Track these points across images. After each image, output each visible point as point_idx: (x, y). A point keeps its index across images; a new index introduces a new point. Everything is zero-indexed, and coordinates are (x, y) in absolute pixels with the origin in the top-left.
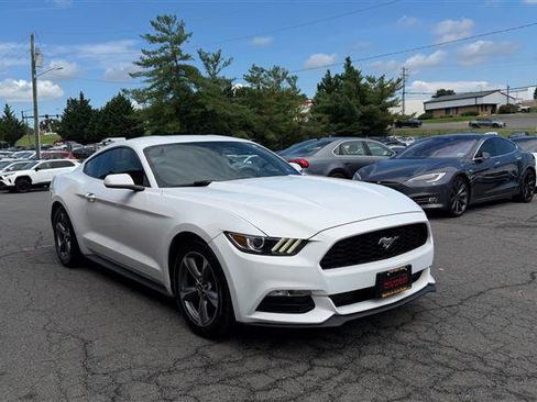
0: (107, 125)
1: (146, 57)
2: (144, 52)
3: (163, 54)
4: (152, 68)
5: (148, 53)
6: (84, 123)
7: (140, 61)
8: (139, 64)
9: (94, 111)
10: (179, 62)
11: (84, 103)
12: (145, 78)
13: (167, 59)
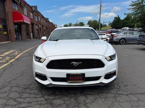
0: (124, 24)
1: (133, 3)
2: (132, 2)
3: (138, 2)
4: (135, 7)
5: (134, 2)
6: (118, 23)
7: (131, 5)
8: (130, 6)
9: (121, 20)
10: (143, 4)
11: (119, 18)
12: (132, 10)
13: (140, 3)
